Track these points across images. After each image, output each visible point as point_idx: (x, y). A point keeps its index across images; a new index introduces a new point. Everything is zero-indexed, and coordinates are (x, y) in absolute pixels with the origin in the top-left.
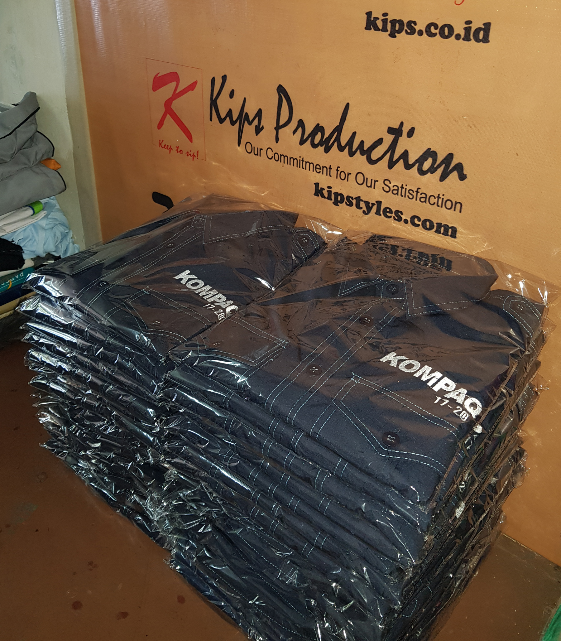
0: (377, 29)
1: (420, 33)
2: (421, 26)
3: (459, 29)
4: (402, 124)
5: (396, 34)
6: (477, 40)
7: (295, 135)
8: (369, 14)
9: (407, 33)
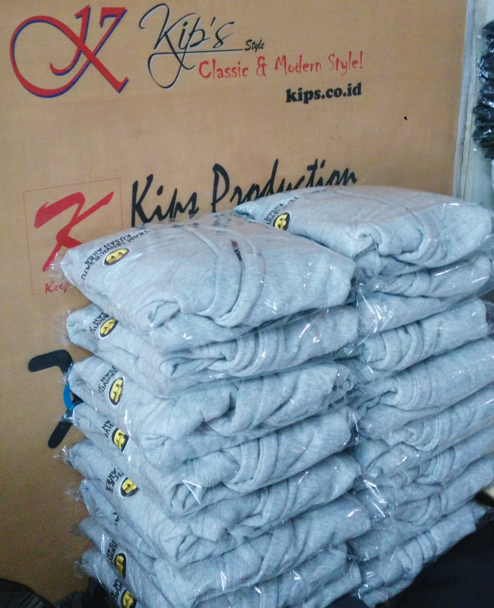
0: (295, 100)
1: (323, 97)
2: (323, 92)
3: (345, 90)
4: (317, 161)
5: (309, 101)
6: (355, 94)
7: (233, 202)
8: (288, 91)
9: (315, 98)
